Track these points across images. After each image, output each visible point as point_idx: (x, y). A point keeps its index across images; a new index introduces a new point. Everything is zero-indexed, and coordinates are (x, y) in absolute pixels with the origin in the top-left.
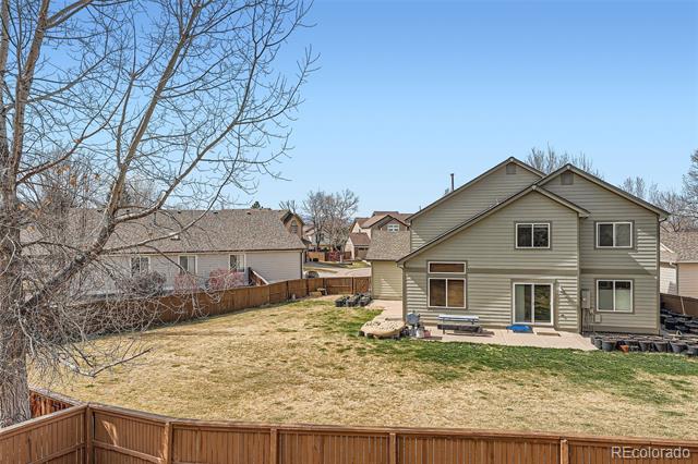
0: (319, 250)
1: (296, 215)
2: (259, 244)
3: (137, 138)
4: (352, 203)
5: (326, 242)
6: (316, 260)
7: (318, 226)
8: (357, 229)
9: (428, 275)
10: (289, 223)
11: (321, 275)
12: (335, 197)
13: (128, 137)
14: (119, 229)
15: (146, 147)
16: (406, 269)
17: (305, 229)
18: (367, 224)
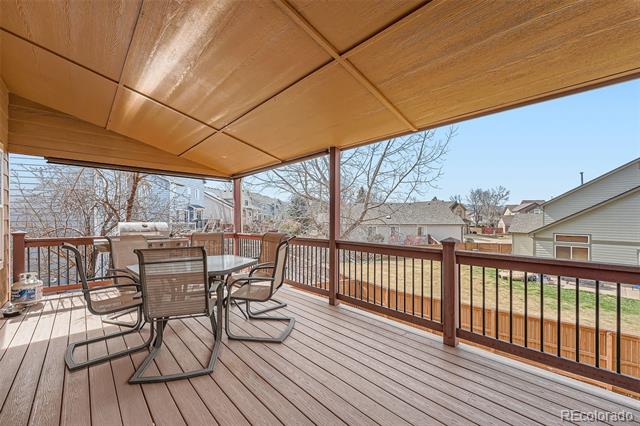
0: (479, 226)
1: (461, 205)
2: (434, 221)
3: (375, 175)
4: (504, 195)
5: (485, 221)
6: (475, 233)
7: (477, 212)
8: (508, 212)
9: (554, 244)
10: (455, 210)
11: (476, 241)
12: (491, 192)
13: (371, 175)
14: (369, 211)
15: (378, 178)
16: (535, 239)
17: (467, 213)
18: (515, 209)
